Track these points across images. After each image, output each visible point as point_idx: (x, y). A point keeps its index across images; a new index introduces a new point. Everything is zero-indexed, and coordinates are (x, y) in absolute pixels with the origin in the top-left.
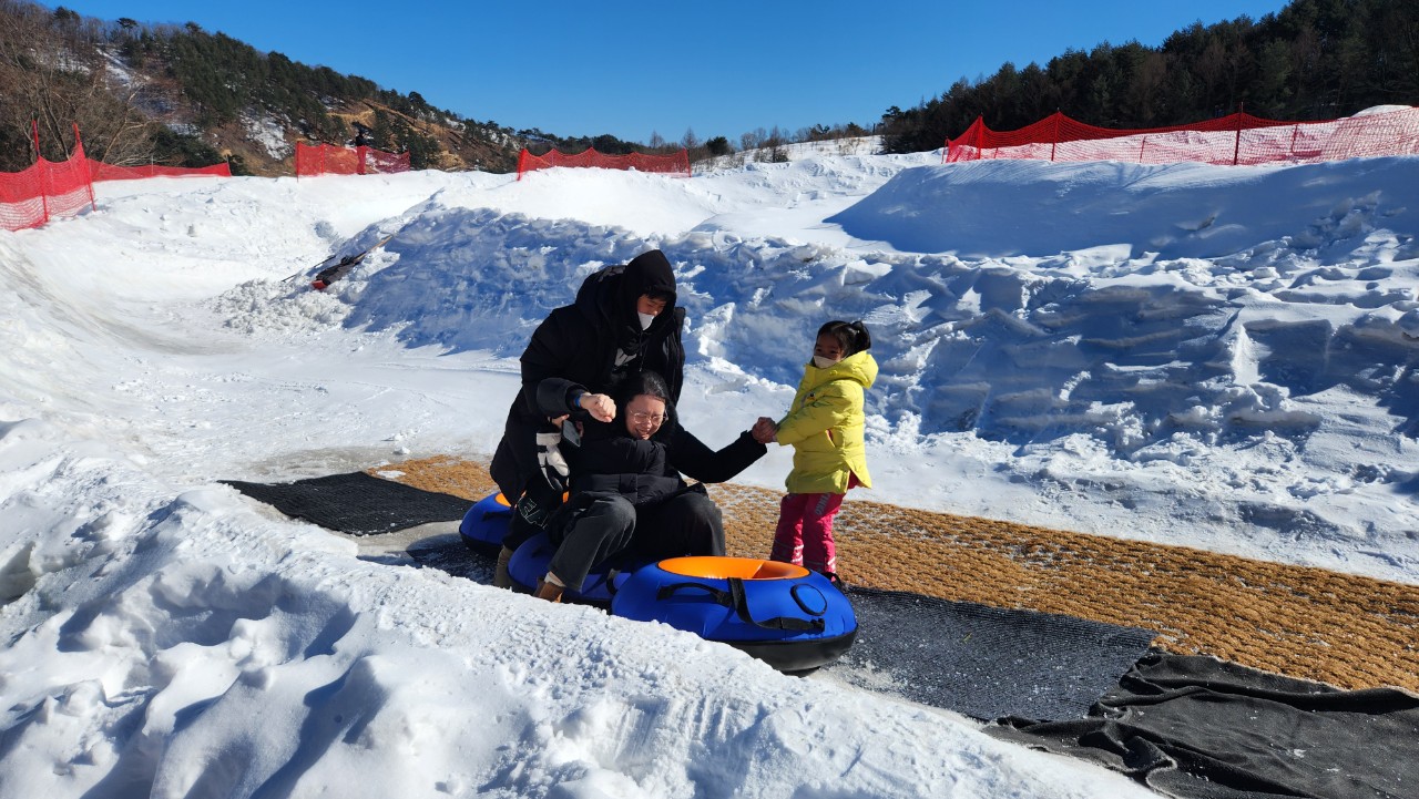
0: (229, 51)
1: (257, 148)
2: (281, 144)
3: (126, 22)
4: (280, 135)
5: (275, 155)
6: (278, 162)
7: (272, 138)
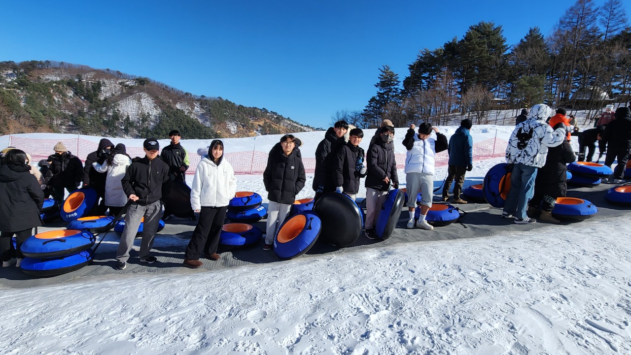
0: (227, 105)
1: (228, 131)
2: (235, 130)
3: (203, 96)
4: (235, 127)
5: (233, 133)
6: (233, 135)
7: (233, 128)
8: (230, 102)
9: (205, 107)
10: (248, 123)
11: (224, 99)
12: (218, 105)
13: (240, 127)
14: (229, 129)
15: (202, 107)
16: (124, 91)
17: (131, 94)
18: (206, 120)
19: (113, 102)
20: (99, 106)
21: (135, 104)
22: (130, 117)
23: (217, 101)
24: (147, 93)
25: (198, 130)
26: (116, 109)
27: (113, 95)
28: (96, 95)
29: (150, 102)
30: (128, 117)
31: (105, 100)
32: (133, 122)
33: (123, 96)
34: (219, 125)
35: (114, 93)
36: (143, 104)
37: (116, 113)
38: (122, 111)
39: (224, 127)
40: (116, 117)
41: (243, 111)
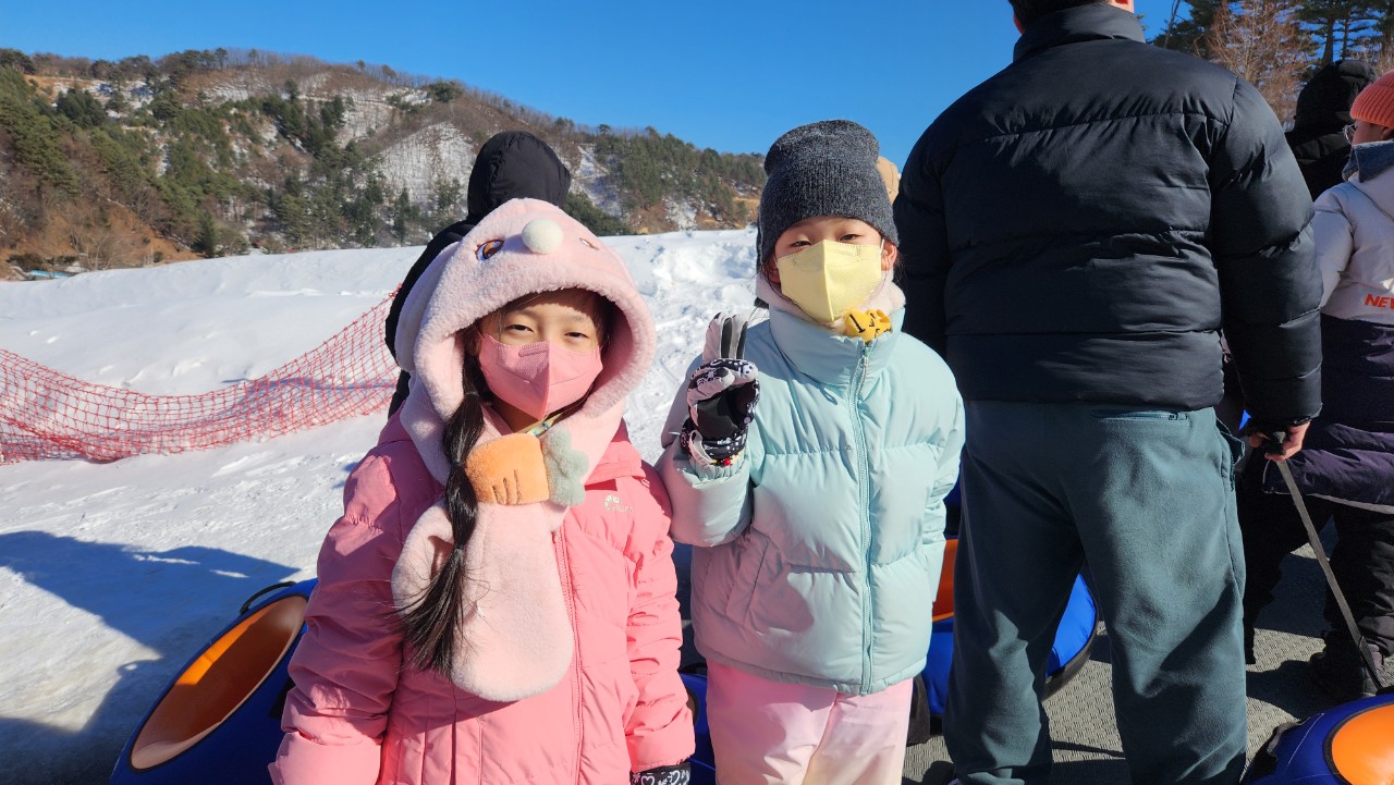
8: (679, 143)
9: (610, 157)
10: (728, 203)
11: (663, 133)
12: (644, 152)
13: (705, 216)
16: (398, 121)
17: (414, 128)
18: (611, 197)
19: (369, 153)
20: (334, 166)
21: (423, 158)
22: (411, 192)
23: (643, 139)
24: (456, 125)
26: (375, 172)
27: (370, 133)
28: (330, 135)
29: (462, 150)
30: (404, 196)
31: (350, 147)
32: (416, 208)
33: (393, 135)
34: (643, 212)
35: (373, 127)
36: (444, 156)
37: (375, 182)
38: (389, 178)
39: (660, 216)
40: (374, 194)
41: (716, 166)
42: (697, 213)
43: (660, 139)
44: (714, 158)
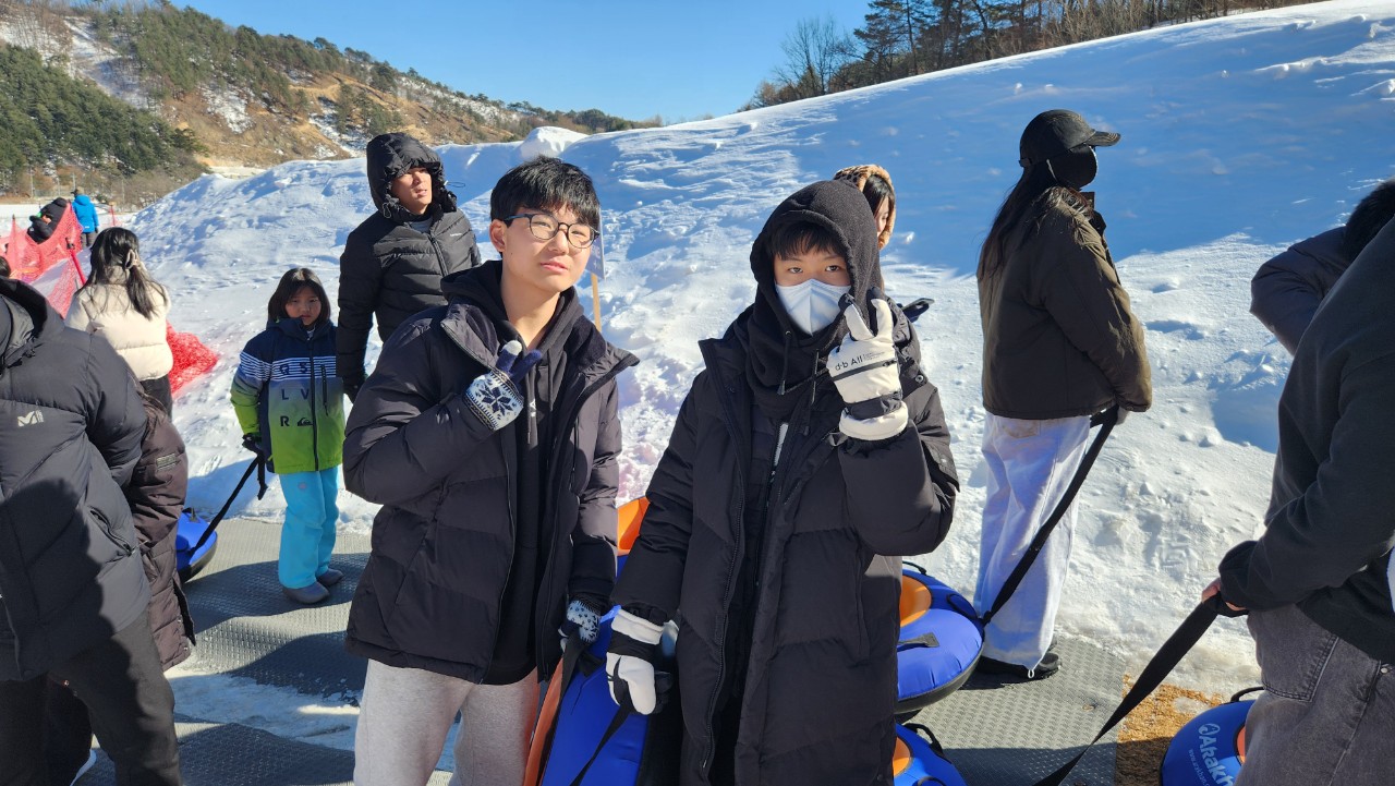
2: (242, 118)
4: (242, 109)
5: (237, 129)
6: (238, 135)
7: (233, 111)
8: (204, 18)
9: (114, 35)
10: (284, 91)
12: (161, 27)
13: (257, 108)
14: (217, 116)
15: (102, 39)
18: (124, 87)
23: (155, 13)
25: (107, 120)
34: (177, 103)
39: (199, 108)
41: (257, 46)
42: (247, 106)
43: (178, 12)
44: (253, 38)
